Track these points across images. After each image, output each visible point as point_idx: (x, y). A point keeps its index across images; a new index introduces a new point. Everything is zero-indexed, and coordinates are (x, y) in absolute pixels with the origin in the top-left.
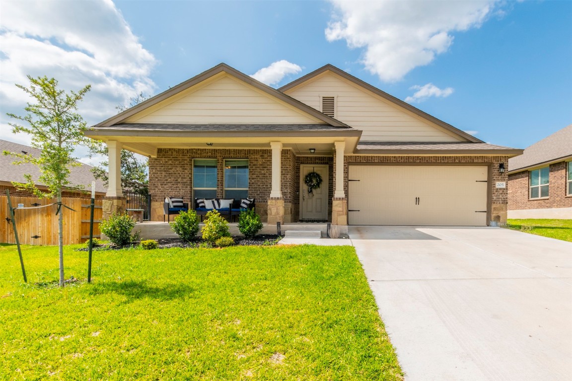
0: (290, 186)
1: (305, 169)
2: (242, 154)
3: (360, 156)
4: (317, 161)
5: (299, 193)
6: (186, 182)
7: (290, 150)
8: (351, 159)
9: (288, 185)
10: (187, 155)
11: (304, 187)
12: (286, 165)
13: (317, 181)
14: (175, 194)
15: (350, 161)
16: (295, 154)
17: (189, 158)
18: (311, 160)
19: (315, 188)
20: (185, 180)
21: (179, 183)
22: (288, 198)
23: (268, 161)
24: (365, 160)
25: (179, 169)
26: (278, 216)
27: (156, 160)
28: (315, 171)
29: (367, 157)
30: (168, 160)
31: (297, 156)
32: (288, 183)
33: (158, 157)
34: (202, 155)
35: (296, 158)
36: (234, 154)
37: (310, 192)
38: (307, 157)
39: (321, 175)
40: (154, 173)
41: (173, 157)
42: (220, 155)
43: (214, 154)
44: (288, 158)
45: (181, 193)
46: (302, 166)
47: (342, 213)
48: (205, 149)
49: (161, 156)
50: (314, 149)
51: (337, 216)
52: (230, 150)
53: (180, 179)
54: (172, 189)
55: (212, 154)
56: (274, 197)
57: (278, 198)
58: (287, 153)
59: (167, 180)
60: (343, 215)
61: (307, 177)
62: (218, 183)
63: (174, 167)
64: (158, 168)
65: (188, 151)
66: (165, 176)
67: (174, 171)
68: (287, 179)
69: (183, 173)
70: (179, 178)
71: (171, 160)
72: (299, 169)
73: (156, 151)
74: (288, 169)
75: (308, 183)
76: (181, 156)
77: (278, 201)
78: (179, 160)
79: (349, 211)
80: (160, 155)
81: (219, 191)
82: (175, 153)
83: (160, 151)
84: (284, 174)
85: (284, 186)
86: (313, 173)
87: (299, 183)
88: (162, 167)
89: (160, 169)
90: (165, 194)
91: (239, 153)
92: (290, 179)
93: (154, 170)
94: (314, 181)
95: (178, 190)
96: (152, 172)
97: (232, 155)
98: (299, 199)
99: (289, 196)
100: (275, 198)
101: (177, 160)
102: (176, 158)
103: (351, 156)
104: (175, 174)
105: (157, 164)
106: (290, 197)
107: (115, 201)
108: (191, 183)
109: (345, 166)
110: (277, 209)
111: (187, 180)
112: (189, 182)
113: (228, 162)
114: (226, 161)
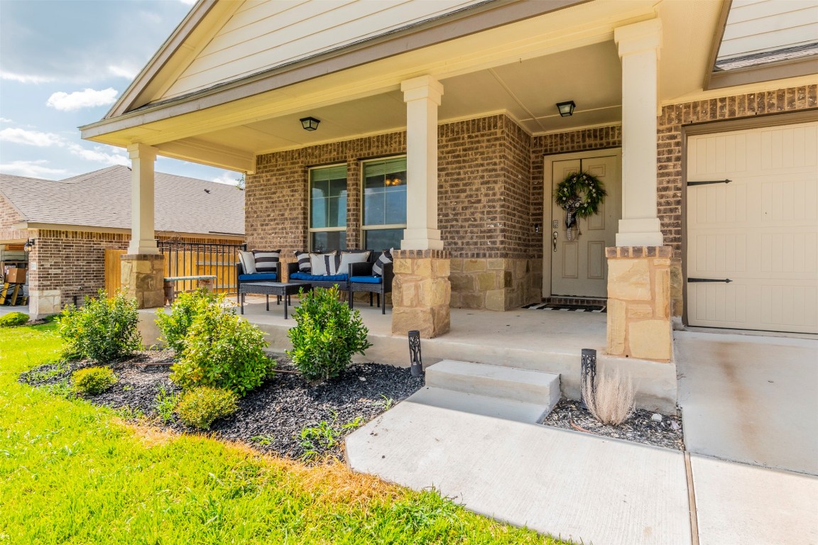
0: (501, 212)
1: (557, 169)
2: (394, 145)
3: (733, 99)
4: (588, 142)
5: (542, 230)
6: (297, 218)
7: (501, 116)
8: (695, 113)
9: (498, 209)
10: (298, 163)
11: (554, 214)
12: (491, 158)
13: (590, 195)
14: (280, 242)
15: (693, 118)
16: (525, 128)
17: (301, 167)
18: (573, 141)
19: (585, 215)
20: (295, 214)
21: (286, 219)
22: (498, 245)
23: (448, 153)
24: (753, 110)
25: (287, 191)
26: (419, 309)
27: (255, 177)
28: (585, 169)
29: (762, 95)
30: (271, 176)
31: (535, 134)
32: (498, 204)
33: (257, 173)
34: (322, 158)
35: (533, 141)
36: (378, 146)
37: (572, 224)
38: (562, 136)
39: (600, 179)
40: (251, 204)
41: (278, 170)
42: (352, 152)
43: (342, 152)
44: (497, 139)
45: (289, 240)
46: (548, 161)
47: (648, 309)
48: (327, 145)
49: (260, 170)
50: (572, 104)
51: (628, 319)
52: (369, 138)
53: (288, 211)
54: (276, 233)
55: (338, 153)
56: (415, 248)
57: (419, 252)
58: (495, 126)
59: (269, 216)
60: (653, 315)
61: (562, 185)
62: (348, 215)
63: (279, 188)
64: (257, 193)
65: (299, 154)
66: (267, 207)
67: (279, 197)
68: (494, 194)
69: (292, 199)
70: (286, 210)
71: (275, 175)
72: (542, 167)
73: (254, 161)
74: (498, 167)
75: (564, 202)
76: (289, 166)
77: (420, 261)
78: (287, 173)
79: (691, 280)
80: (259, 168)
81: (350, 233)
82: (280, 161)
83: (260, 159)
84: (488, 182)
85: (489, 213)
86: (580, 175)
87: (541, 204)
88: (262, 190)
89: (260, 194)
90: (266, 242)
91: (387, 145)
92: (501, 194)
93: (252, 198)
94: (583, 197)
95: (284, 235)
96: (249, 203)
97: (374, 150)
98: (542, 246)
99: (500, 239)
100: (411, 252)
101: (283, 174)
102: (283, 169)
103: (695, 105)
104: (280, 202)
105: (256, 186)
106: (502, 242)
107: (135, 263)
108: (305, 218)
109: (673, 137)
110: (417, 287)
111: (298, 213)
112: (301, 216)
113: (368, 169)
114: (365, 166)
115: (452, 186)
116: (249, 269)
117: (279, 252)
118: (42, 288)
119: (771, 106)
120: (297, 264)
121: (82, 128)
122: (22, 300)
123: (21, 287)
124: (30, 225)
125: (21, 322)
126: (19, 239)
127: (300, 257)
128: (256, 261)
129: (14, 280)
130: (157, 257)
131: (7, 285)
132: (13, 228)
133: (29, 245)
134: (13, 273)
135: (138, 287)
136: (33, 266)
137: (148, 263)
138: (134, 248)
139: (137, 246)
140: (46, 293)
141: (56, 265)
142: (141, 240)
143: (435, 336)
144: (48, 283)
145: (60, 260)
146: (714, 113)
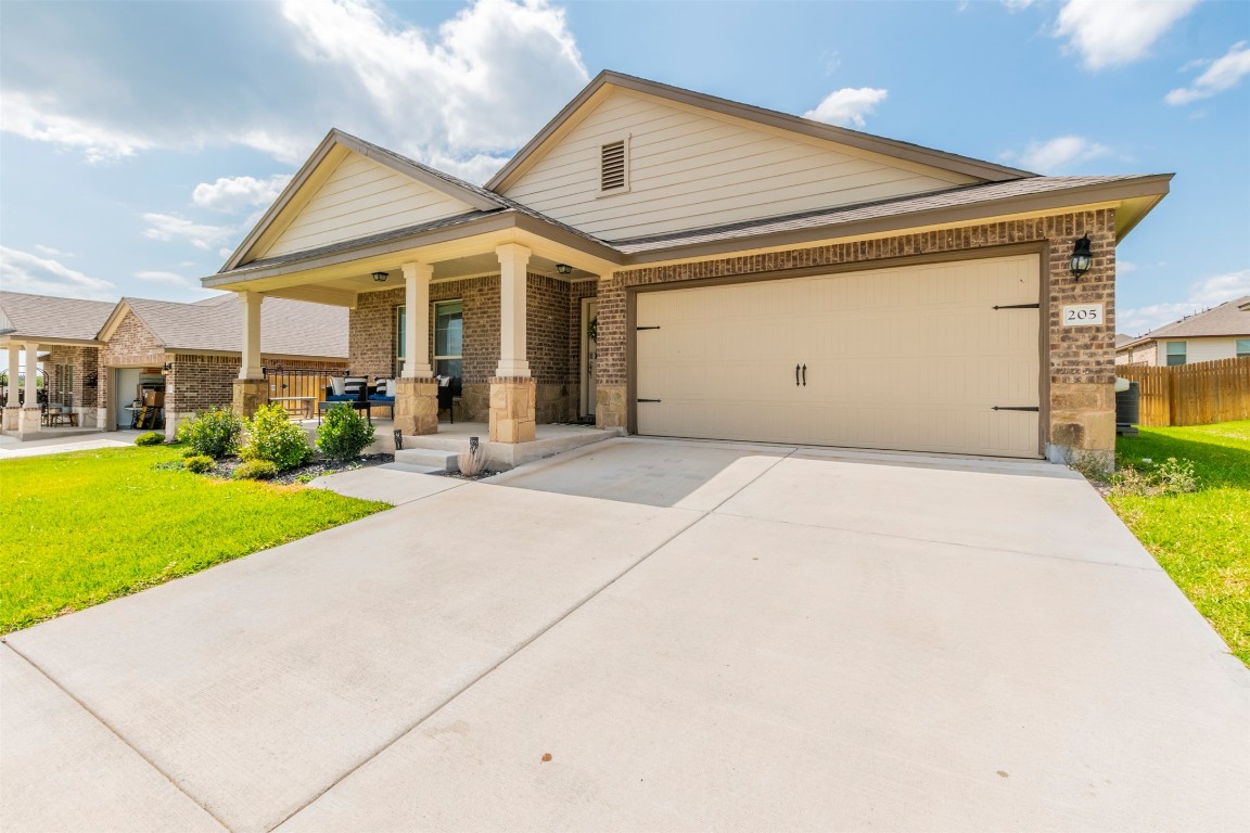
2: (454, 291)
3: (650, 269)
5: (579, 360)
6: (387, 349)
8: (631, 278)
10: (388, 301)
11: (591, 347)
14: (371, 369)
15: (630, 282)
17: (391, 305)
20: (386, 345)
21: (379, 349)
25: (379, 326)
26: (408, 417)
27: (356, 313)
29: (665, 268)
31: (572, 280)
33: (358, 309)
35: (571, 287)
36: (443, 291)
40: (354, 336)
41: (373, 307)
45: (381, 367)
46: (584, 303)
47: (505, 413)
49: (360, 307)
51: (498, 420)
53: (380, 343)
54: (369, 361)
57: (408, 379)
59: (367, 346)
60: (507, 417)
63: (374, 322)
64: (358, 326)
65: (389, 294)
66: (365, 339)
67: (374, 330)
69: (384, 332)
70: (379, 341)
71: (371, 311)
72: (579, 308)
73: (356, 299)
76: (382, 304)
77: (408, 385)
78: (380, 310)
79: (638, 400)
80: (360, 305)
82: (375, 299)
83: (361, 297)
87: (578, 338)
88: (362, 323)
89: (360, 328)
90: (365, 369)
91: (449, 289)
93: (355, 331)
95: (375, 363)
96: (352, 334)
98: (579, 373)
101: (377, 311)
102: (377, 307)
103: (630, 272)
104: (375, 334)
105: (357, 321)
107: (243, 386)
108: (394, 349)
109: (619, 295)
110: (406, 402)
111: (388, 345)
112: (390, 347)
113: (441, 309)
114: (437, 306)
115: (491, 326)
116: (338, 391)
117: (366, 377)
118: (178, 410)
119: (670, 276)
120: (375, 388)
121: (203, 280)
122: (159, 424)
123: (159, 411)
124: (167, 350)
125: (157, 441)
126: (157, 363)
127: (378, 382)
128: (346, 385)
129: (152, 404)
130: (261, 381)
131: (145, 409)
132: (151, 353)
133: (166, 369)
134: (150, 395)
135: (245, 405)
136: (170, 389)
137: (254, 386)
138: (243, 375)
139: (246, 372)
140: (181, 415)
141: (192, 389)
142: (249, 368)
143: (417, 433)
144: (184, 405)
145: (195, 384)
146: (640, 281)
